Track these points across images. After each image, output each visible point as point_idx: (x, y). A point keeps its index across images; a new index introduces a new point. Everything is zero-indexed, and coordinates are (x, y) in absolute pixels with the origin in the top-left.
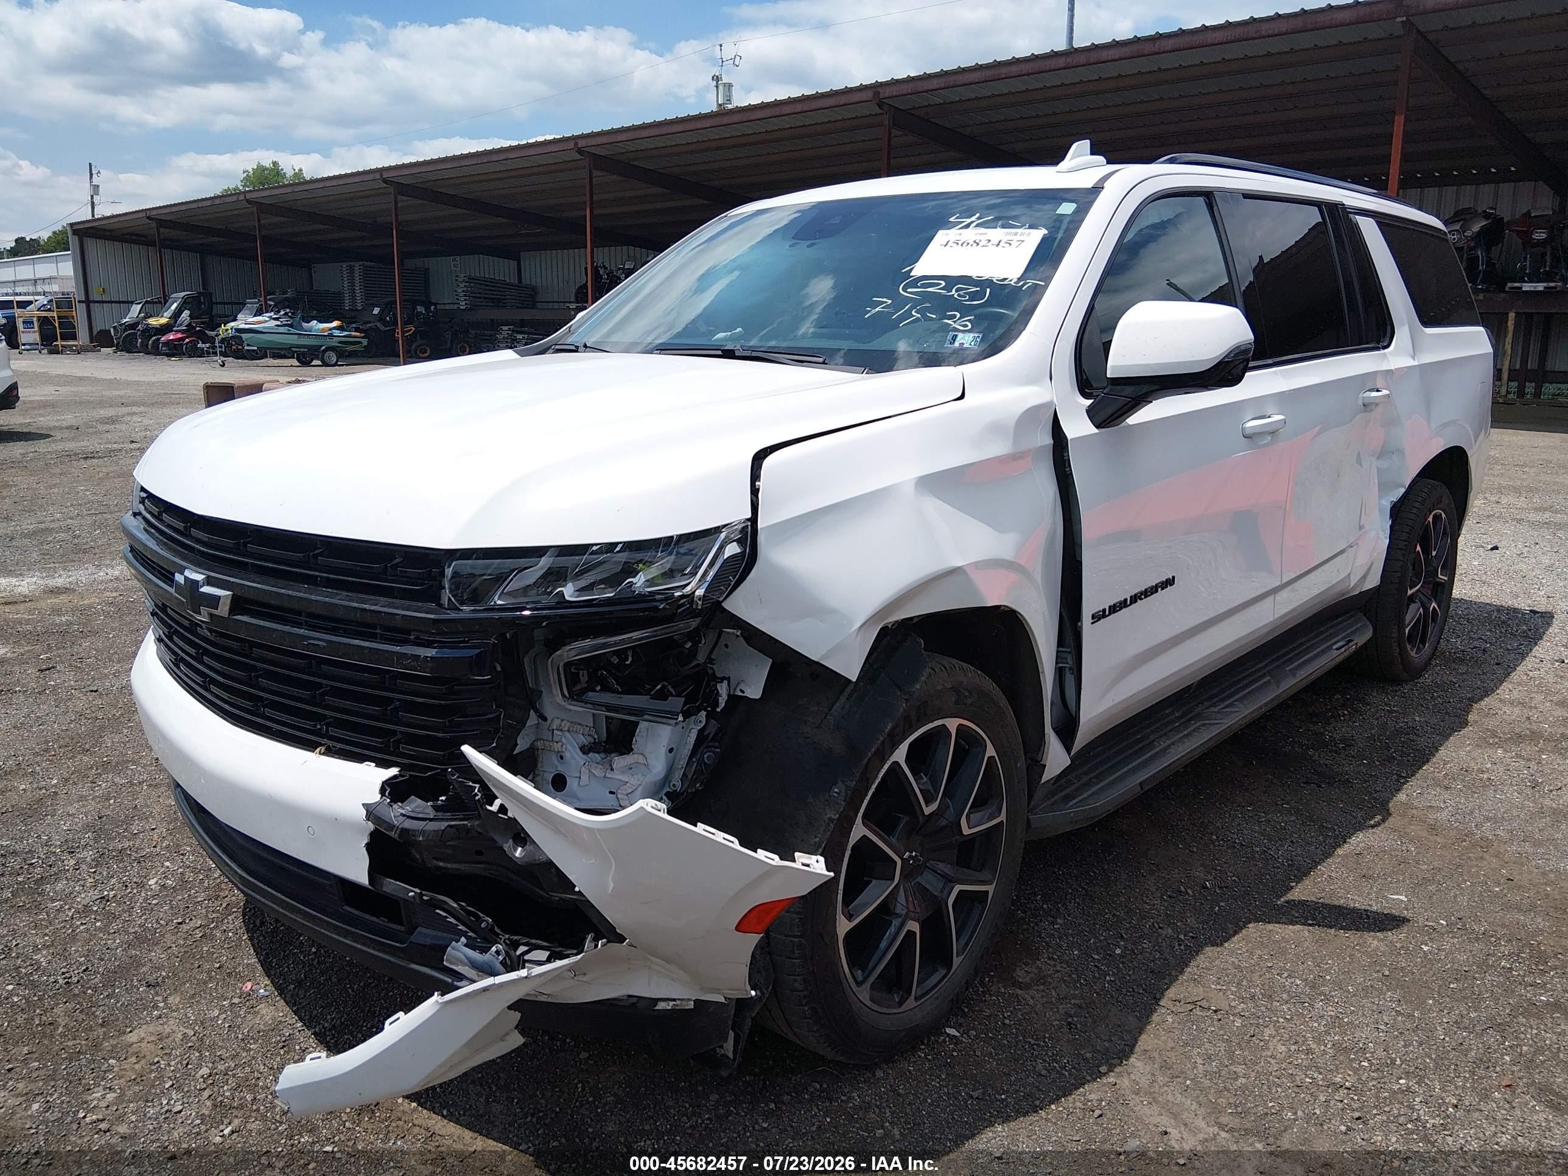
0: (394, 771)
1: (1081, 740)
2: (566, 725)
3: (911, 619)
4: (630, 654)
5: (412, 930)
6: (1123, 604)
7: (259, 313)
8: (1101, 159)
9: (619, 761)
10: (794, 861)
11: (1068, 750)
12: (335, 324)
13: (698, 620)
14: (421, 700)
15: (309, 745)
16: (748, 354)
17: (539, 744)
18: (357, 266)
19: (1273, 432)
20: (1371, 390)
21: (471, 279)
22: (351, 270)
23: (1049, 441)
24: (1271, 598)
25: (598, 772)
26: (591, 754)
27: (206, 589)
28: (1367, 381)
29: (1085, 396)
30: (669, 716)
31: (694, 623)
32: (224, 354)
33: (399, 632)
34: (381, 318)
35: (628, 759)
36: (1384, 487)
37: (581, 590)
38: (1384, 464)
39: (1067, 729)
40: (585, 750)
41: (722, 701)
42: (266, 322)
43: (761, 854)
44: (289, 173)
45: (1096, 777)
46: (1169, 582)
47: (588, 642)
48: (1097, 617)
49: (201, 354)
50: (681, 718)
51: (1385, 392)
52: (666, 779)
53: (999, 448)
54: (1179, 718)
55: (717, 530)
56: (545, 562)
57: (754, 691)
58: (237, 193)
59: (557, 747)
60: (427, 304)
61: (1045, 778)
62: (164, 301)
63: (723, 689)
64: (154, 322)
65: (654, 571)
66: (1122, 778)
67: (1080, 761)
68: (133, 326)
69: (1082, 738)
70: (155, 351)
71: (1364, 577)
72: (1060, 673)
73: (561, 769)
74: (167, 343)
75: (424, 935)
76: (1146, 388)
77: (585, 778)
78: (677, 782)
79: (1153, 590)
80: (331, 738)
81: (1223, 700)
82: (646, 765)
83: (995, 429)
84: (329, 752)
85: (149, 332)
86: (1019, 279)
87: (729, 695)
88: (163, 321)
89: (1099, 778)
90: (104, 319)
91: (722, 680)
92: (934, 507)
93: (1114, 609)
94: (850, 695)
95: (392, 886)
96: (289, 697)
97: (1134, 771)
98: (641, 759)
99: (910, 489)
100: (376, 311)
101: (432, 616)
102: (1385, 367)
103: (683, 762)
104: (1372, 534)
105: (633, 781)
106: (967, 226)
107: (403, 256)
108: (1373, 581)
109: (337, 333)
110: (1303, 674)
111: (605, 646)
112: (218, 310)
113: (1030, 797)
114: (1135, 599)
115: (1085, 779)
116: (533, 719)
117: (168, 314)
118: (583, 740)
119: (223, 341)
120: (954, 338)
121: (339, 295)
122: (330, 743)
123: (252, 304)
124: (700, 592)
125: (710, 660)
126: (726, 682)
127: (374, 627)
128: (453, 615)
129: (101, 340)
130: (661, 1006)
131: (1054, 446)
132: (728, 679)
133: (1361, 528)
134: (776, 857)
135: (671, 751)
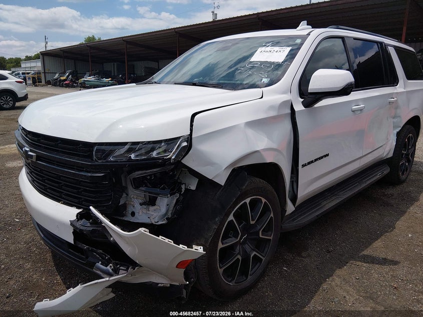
0: (80, 210)
1: (298, 203)
2: (135, 197)
3: (243, 166)
4: (153, 176)
5: (87, 258)
6: (312, 162)
7: (90, 76)
8: (310, 27)
9: (152, 208)
10: (192, 248)
11: (294, 206)
12: (110, 79)
13: (173, 166)
14: (88, 189)
15: (58, 201)
16: (200, 84)
17: (127, 202)
18: (115, 64)
19: (361, 110)
20: (392, 98)
21: (146, 67)
22: (114, 65)
23: (289, 111)
24: (359, 160)
25: (145, 211)
26: (143, 206)
27: (30, 153)
28: (391, 95)
29: (302, 98)
30: (165, 195)
31: (172, 167)
32: (80, 87)
33: (80, 168)
34: (122, 78)
35: (154, 207)
36: (395, 127)
37: (137, 156)
38: (395, 120)
39: (294, 199)
40: (141, 204)
41: (183, 190)
42: (91, 78)
43: (181, 246)
44: (97, 39)
45: (304, 213)
46: (327, 155)
47: (140, 172)
48: (303, 166)
49: (75, 87)
50: (169, 196)
51: (396, 99)
52: (166, 214)
53: (273, 113)
54: (330, 196)
55: (179, 138)
56: (127, 147)
57: (193, 187)
58: (83, 44)
59: (132, 203)
60: (134, 74)
61: (287, 214)
62: (64, 73)
63: (183, 187)
64: (62, 78)
65: (160, 150)
66: (310, 214)
67: (298, 209)
68: (57, 79)
69: (298, 202)
70: (62, 86)
71: (388, 154)
72: (292, 182)
73: (134, 210)
74: (65, 84)
75: (91, 259)
76: (320, 96)
77: (141, 213)
78: (170, 215)
79: (322, 158)
80: (65, 199)
81: (343, 190)
82: (160, 210)
83: (272, 107)
84: (64, 203)
85: (61, 81)
86: (282, 62)
87: (185, 188)
88: (65, 78)
89: (305, 213)
90: (49, 78)
91: (183, 184)
92: (250, 132)
93: (309, 163)
94: (223, 190)
95: (80, 245)
96: (53, 186)
97: (315, 212)
98: (158, 207)
99: (243, 126)
100: (120, 76)
101: (90, 164)
102: (395, 91)
103: (172, 209)
104: (391, 141)
105: (155, 214)
106: (268, 46)
107: (128, 61)
108: (391, 155)
109: (110, 82)
110: (368, 182)
111: (145, 173)
112: (79, 75)
113: (282, 220)
114: (316, 160)
115: (300, 214)
116: (124, 195)
117: (66, 76)
118: (141, 201)
119: (80, 83)
120: (262, 80)
121: (111, 71)
122: (64, 200)
123: (88, 74)
124: (173, 157)
125: (178, 178)
126: (184, 185)
127: (74, 166)
128: (97, 163)
129: (48, 83)
130: (160, 285)
131: (291, 113)
132: (185, 184)
133: (387, 139)
134: (186, 247)
135: (168, 205)
